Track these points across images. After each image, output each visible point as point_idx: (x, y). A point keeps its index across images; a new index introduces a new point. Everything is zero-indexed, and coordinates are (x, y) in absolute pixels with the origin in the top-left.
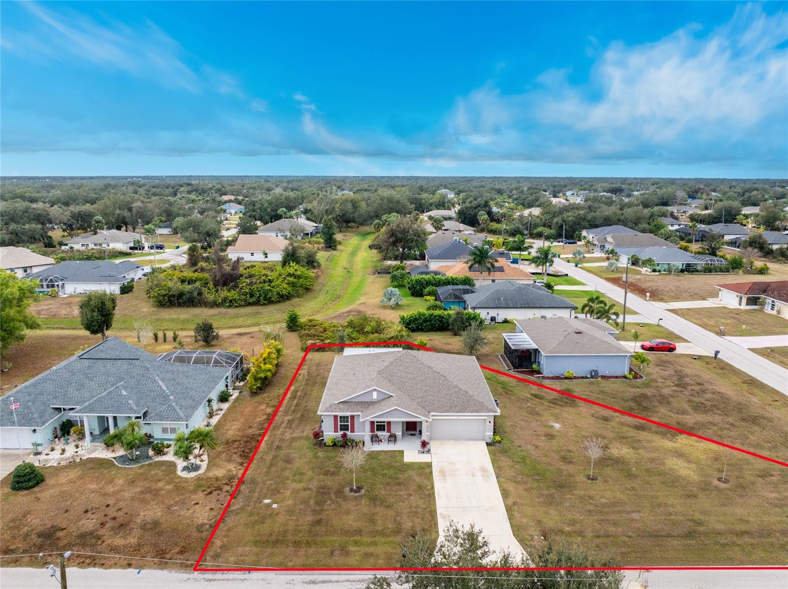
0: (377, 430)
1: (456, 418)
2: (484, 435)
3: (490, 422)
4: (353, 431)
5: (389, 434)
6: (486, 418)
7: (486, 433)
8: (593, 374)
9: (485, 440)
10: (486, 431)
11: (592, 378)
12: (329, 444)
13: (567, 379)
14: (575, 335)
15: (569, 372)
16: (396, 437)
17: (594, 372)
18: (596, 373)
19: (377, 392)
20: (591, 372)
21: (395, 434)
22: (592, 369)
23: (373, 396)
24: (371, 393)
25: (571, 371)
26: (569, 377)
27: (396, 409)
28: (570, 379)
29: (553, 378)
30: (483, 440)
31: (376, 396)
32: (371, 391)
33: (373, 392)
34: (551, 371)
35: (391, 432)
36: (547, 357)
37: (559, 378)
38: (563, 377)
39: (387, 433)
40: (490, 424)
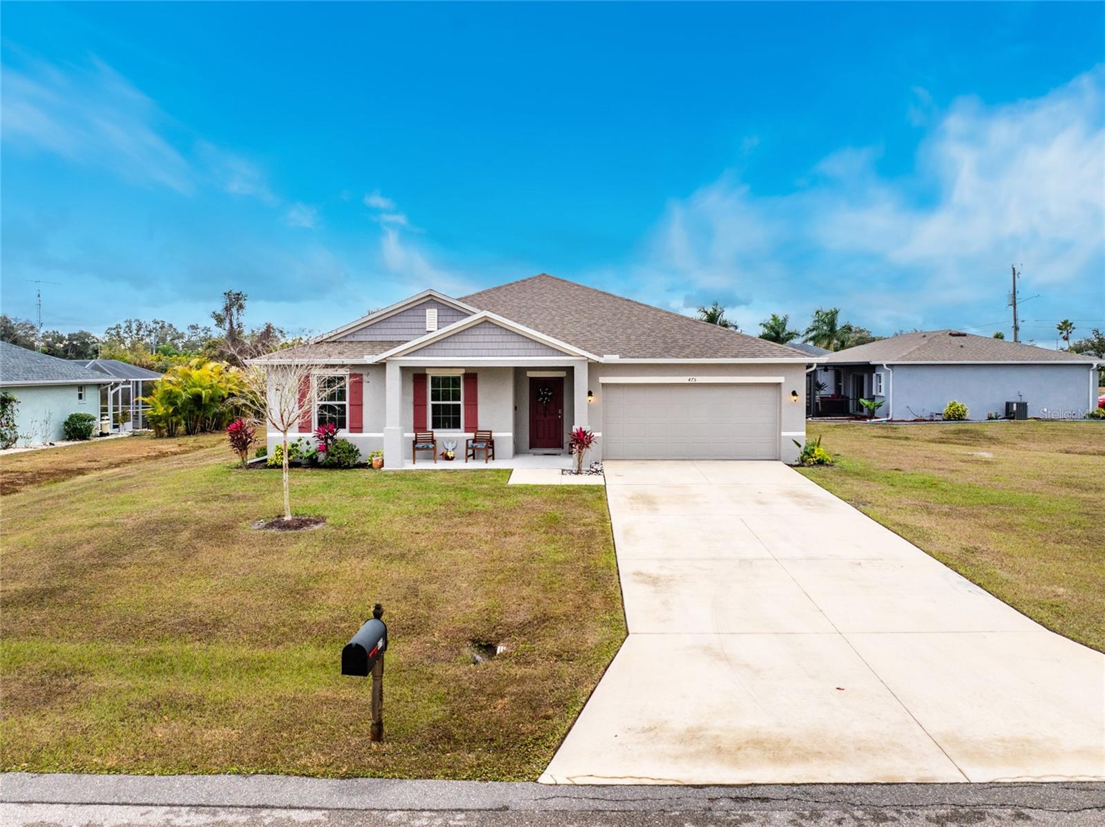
0: (434, 426)
1: (684, 379)
2: (777, 439)
3: (794, 393)
4: (357, 428)
5: (472, 435)
6: (780, 379)
7: (784, 434)
8: (1015, 409)
9: (782, 459)
10: (783, 427)
11: (1013, 418)
12: (275, 462)
13: (949, 419)
14: (951, 337)
15: (954, 404)
16: (492, 442)
17: (1017, 404)
18: (1023, 407)
19: (438, 309)
20: (1008, 405)
21: (491, 435)
22: (1008, 401)
23: (427, 324)
24: (420, 312)
25: (958, 401)
26: (954, 416)
27: (486, 321)
28: (959, 420)
29: (915, 421)
30: (776, 460)
31: (436, 321)
32: (421, 307)
33: (427, 310)
34: (908, 407)
35: (479, 429)
36: (895, 368)
37: (933, 420)
38: (939, 418)
39: (465, 432)
40: (795, 398)
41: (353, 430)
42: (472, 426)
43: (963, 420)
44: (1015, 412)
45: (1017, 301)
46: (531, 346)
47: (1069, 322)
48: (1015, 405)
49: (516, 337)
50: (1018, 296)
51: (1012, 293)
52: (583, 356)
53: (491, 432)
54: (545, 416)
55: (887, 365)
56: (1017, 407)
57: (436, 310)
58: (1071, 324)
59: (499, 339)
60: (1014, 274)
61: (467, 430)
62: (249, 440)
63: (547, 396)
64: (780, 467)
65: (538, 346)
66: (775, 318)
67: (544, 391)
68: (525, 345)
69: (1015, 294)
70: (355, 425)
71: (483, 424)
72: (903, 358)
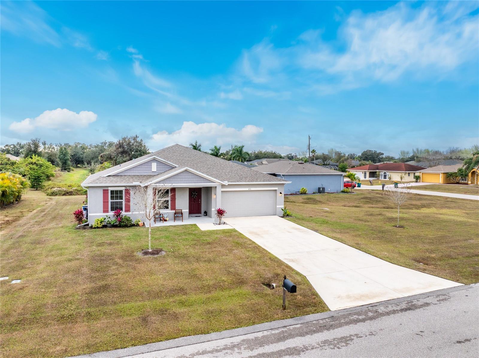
1: (247, 189)
2: (276, 208)
3: (281, 193)
5: (174, 211)
6: (276, 188)
7: (277, 206)
8: (321, 190)
9: (277, 214)
10: (277, 204)
11: (321, 193)
12: (97, 226)
13: (302, 194)
14: (299, 164)
15: (303, 188)
16: (182, 214)
17: (322, 188)
18: (324, 189)
19: (157, 163)
20: (319, 188)
21: (182, 211)
22: (319, 187)
23: (152, 168)
24: (149, 164)
25: (305, 188)
26: (303, 193)
27: (186, 170)
28: (305, 194)
29: (291, 194)
30: (274, 215)
31: (156, 167)
32: (150, 162)
33: (152, 163)
34: (289, 190)
35: (176, 209)
36: (285, 176)
37: (296, 194)
38: (299, 193)
39: (171, 210)
40: (281, 195)
41: (126, 211)
42: (173, 208)
43: (306, 194)
44: (321, 191)
45: (310, 148)
46: (202, 179)
47: (315, 150)
48: (321, 188)
49: (191, 173)
50: (310, 146)
51: (308, 145)
52: (220, 183)
53: (182, 210)
54: (194, 202)
55: (282, 175)
56: (322, 189)
57: (156, 163)
58: (315, 151)
59: (190, 177)
60: (309, 138)
61: (172, 209)
62: (83, 217)
63: (195, 194)
64: (277, 217)
65: (204, 179)
66: (216, 147)
67: (194, 193)
68: (200, 179)
69: (309, 145)
70: (127, 209)
71: (178, 207)
72: (287, 172)
